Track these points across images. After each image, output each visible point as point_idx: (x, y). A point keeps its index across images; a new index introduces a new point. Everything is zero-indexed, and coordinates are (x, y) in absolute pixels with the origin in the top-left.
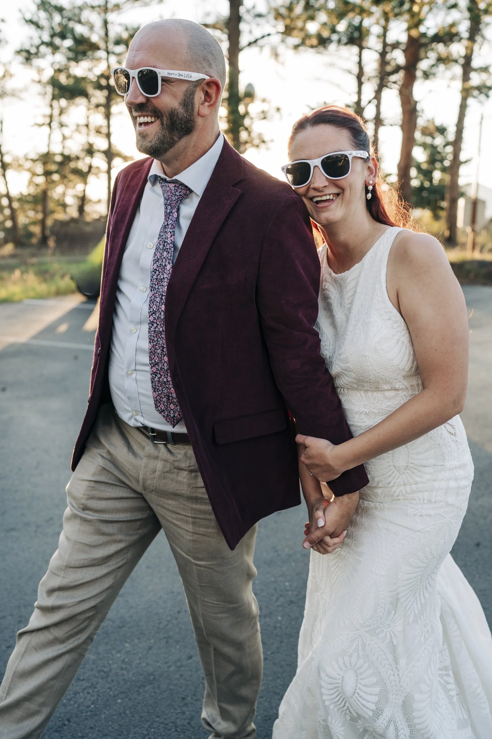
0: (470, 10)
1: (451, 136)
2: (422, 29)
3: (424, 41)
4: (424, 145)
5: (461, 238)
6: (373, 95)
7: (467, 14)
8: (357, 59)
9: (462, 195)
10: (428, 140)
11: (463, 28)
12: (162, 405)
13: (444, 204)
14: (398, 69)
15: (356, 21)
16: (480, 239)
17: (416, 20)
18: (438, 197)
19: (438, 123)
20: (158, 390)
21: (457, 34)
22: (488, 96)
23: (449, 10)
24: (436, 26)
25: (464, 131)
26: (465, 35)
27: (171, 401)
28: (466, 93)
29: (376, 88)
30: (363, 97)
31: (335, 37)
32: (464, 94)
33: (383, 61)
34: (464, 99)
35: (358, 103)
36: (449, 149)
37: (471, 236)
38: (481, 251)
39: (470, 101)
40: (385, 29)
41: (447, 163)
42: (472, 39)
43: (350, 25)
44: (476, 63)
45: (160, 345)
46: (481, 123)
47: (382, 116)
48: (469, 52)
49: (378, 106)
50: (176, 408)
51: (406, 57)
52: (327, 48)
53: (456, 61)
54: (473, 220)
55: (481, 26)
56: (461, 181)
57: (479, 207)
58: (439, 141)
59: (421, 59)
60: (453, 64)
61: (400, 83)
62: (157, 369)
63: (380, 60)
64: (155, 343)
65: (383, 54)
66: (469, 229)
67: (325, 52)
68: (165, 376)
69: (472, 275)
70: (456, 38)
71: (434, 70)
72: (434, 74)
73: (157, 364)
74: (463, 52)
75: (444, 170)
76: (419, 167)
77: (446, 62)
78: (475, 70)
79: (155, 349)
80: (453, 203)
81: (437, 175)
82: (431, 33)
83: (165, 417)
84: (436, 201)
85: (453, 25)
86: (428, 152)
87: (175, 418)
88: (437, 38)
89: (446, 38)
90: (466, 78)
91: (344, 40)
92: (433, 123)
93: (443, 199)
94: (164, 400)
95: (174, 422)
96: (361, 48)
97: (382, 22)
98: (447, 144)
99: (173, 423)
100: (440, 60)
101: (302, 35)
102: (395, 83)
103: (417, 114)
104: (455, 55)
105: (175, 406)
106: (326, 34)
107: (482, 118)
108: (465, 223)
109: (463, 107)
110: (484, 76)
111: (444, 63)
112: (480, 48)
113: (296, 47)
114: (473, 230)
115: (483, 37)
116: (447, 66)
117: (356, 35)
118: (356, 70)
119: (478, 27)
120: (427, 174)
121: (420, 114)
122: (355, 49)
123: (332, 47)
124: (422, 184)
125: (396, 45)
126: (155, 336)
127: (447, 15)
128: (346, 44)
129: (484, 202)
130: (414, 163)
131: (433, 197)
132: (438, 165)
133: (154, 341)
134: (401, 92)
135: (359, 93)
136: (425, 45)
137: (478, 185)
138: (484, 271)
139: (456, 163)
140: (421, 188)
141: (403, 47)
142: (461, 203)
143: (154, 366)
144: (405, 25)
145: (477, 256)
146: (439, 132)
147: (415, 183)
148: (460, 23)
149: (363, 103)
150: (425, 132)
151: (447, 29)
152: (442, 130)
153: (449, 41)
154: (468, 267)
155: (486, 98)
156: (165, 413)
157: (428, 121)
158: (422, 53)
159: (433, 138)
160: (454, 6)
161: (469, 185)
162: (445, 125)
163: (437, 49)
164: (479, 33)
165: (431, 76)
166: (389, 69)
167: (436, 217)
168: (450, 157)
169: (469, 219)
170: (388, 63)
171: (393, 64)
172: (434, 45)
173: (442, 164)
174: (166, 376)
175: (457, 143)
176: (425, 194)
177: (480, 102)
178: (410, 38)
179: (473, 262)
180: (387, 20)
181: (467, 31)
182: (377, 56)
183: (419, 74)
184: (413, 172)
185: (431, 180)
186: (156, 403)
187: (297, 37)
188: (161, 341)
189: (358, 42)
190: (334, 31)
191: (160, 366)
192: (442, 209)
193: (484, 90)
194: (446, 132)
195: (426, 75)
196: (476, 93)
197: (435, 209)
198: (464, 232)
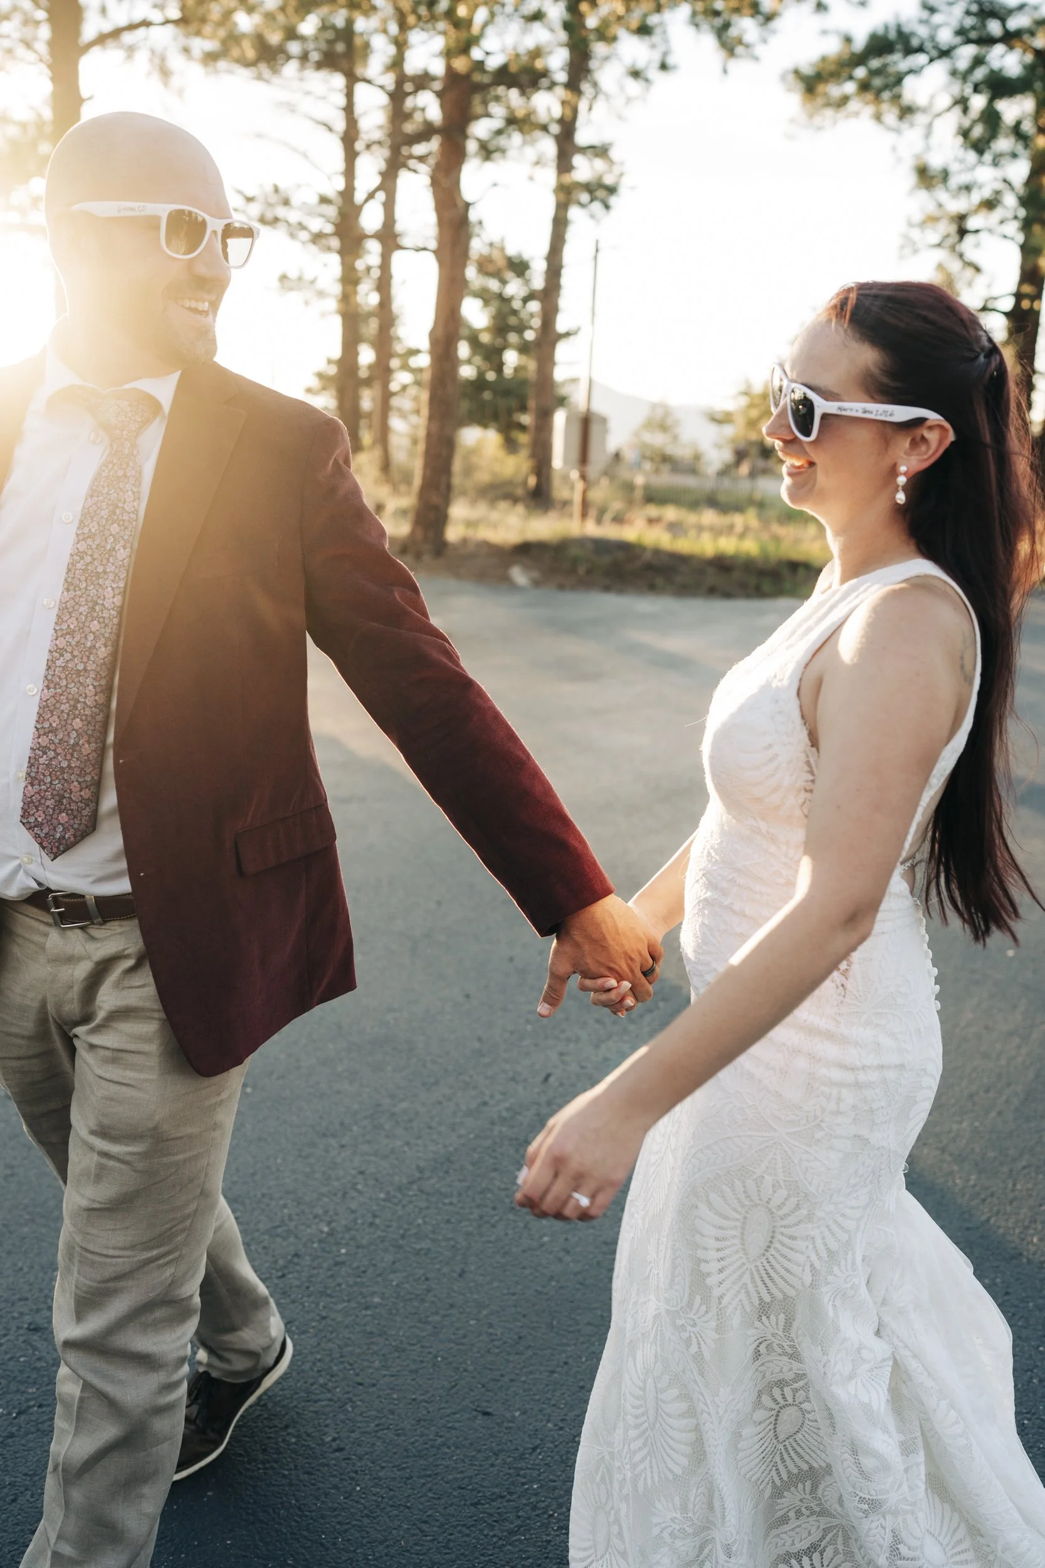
0: (567, 26)
1: (538, 281)
2: (476, 54)
3: (477, 77)
4: (484, 296)
5: (560, 491)
6: (377, 181)
7: (563, 36)
8: (342, 101)
9: (562, 401)
10: (494, 285)
11: (557, 61)
12: (40, 813)
13: (526, 419)
14: (427, 132)
15: (339, 19)
16: (596, 495)
17: (464, 35)
18: (513, 403)
19: (511, 251)
20: (40, 782)
21: (545, 73)
22: (607, 207)
23: (529, 24)
24: (503, 51)
25: (564, 272)
26: (562, 77)
27: (63, 807)
28: (566, 195)
29: (383, 166)
30: (358, 183)
31: (294, 48)
32: (562, 197)
33: (398, 112)
34: (562, 208)
35: (348, 192)
36: (534, 306)
37: (580, 486)
38: (599, 521)
39: (574, 213)
40: (401, 45)
41: (530, 335)
42: (573, 85)
43: (325, 27)
44: (582, 137)
45: (70, 696)
46: (596, 258)
47: (399, 227)
48: (568, 112)
49: (389, 206)
50: (72, 821)
51: (442, 106)
52: (280, 71)
53: (544, 128)
54: (584, 458)
55: (593, 64)
56: (560, 374)
57: (595, 429)
58: (514, 288)
59: (477, 118)
60: (538, 134)
61: (432, 161)
62: (52, 742)
63: (390, 108)
64: (59, 691)
65: (397, 96)
66: (575, 475)
67: (275, 80)
68: (65, 756)
69: (581, 570)
70: (544, 82)
71: (502, 141)
72: (503, 151)
73: (53, 731)
74: (557, 111)
75: (524, 348)
76: (474, 340)
77: (526, 128)
78: (582, 150)
79: (57, 702)
80: (545, 417)
81: (511, 358)
82: (494, 63)
83: (39, 837)
84: (510, 412)
85: (537, 53)
86: (492, 309)
87: (64, 842)
88: (505, 76)
89: (524, 79)
90: (564, 163)
91: (315, 56)
92: (502, 249)
93: (523, 408)
94: (48, 803)
95: (58, 848)
96: (352, 79)
97: (394, 28)
98: (530, 297)
99: (55, 850)
100: (512, 121)
101: (222, 33)
102: (422, 159)
103: (471, 229)
104: (542, 116)
105: (72, 817)
106: (274, 38)
107: (597, 251)
108: (566, 461)
109: (560, 224)
110: (599, 164)
111: (521, 130)
112: (590, 109)
113: (210, 58)
114: (583, 477)
115: (595, 85)
116: (528, 137)
117: (340, 47)
118: (340, 125)
119: (587, 65)
120: (492, 355)
121: (476, 230)
122: (338, 81)
123: (291, 68)
124: (481, 375)
125: (423, 81)
126: (63, 676)
127: (524, 31)
128: (319, 66)
129: (604, 421)
130: (464, 332)
131: (502, 403)
132: (513, 338)
133: (58, 687)
134: (435, 183)
135: (349, 173)
136: (481, 88)
137: (591, 381)
138: (606, 559)
139: (549, 337)
140: (479, 384)
141: (438, 86)
142: (560, 418)
143: (44, 734)
144: (438, 43)
145: (592, 529)
146: (515, 272)
147: (467, 372)
148: (550, 53)
149: (359, 196)
150: (486, 267)
151: (525, 59)
152: (519, 267)
153: (529, 87)
154: (574, 551)
155: (604, 210)
156: (42, 830)
157: (491, 245)
158: (477, 107)
159: (504, 282)
160: (537, 16)
161: (574, 381)
162: (526, 256)
163: (508, 101)
164: (589, 77)
165: (496, 155)
166: (409, 128)
167: (510, 445)
168: (536, 322)
169: (575, 454)
170: (408, 116)
171: (418, 117)
172: (501, 90)
173: (522, 337)
174: (69, 757)
175: (549, 294)
176: (487, 395)
177: (592, 216)
178: (449, 69)
179: (583, 542)
180: (403, 26)
181: (562, 69)
182: (383, 99)
183: (472, 146)
184: (463, 350)
185: (499, 367)
186: (26, 807)
187: (212, 37)
188: (75, 689)
189: (344, 64)
190: (291, 34)
191: (60, 736)
192: (522, 428)
193: (600, 193)
194: (528, 273)
195: (487, 151)
196: (584, 197)
197: (508, 429)
198: (566, 478)
